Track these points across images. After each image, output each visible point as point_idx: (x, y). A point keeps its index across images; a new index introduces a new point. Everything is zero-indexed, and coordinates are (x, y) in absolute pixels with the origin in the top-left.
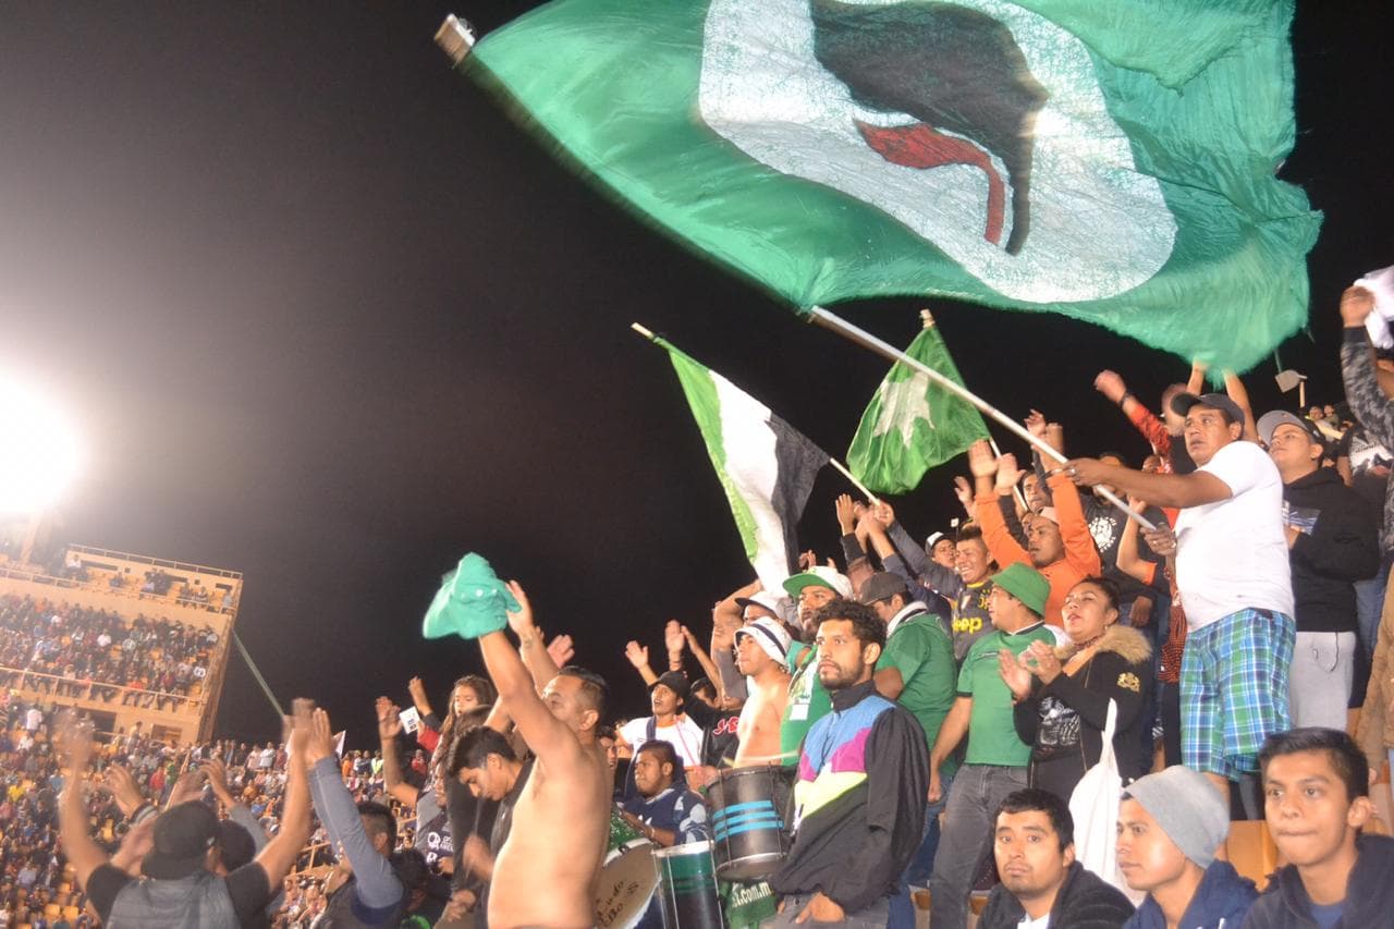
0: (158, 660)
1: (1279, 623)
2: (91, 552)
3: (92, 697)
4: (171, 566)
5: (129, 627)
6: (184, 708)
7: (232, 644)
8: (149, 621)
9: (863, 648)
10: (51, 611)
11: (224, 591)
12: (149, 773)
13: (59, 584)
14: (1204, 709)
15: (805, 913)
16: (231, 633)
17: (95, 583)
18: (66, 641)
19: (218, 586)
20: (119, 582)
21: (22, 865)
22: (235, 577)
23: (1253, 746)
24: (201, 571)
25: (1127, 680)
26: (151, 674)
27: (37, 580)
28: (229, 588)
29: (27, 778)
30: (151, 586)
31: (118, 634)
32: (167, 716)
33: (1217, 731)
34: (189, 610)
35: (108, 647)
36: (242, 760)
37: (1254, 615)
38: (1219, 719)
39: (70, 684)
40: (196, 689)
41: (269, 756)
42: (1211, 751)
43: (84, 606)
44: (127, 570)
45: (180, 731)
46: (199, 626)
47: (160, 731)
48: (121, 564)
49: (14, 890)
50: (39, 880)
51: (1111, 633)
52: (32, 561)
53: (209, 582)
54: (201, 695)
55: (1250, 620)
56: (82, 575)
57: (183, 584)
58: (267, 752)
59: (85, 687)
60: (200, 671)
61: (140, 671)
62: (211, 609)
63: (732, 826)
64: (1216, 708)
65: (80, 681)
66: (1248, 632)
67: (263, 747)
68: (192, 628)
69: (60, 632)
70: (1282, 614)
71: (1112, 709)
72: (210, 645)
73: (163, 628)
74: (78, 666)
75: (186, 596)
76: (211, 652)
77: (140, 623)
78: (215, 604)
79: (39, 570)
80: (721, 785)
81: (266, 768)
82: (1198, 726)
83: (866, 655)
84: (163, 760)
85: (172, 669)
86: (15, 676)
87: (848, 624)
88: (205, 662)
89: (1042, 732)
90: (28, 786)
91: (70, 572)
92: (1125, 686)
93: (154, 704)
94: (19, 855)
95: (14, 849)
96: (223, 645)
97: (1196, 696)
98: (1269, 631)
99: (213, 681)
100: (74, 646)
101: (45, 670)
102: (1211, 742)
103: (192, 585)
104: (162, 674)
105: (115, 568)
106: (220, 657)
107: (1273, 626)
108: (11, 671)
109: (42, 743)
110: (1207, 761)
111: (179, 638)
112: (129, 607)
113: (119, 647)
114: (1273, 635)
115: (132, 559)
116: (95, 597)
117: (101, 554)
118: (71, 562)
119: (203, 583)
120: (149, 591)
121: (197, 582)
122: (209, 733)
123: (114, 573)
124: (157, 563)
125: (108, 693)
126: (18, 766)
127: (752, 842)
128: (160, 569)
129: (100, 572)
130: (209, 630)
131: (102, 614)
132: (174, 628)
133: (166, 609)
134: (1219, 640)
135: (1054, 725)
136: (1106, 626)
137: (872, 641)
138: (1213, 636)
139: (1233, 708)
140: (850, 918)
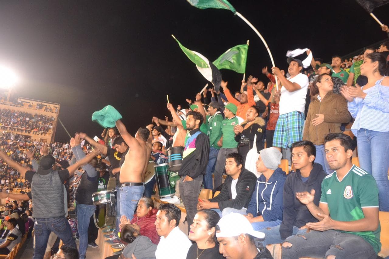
0: (40, 124)
2: (24, 99)
3: (26, 132)
4: (43, 102)
5: (33, 116)
6: (47, 135)
7: (58, 120)
8: (38, 115)
9: (195, 121)
10: (15, 112)
11: (55, 108)
13: (16, 106)
14: (282, 133)
15: (185, 179)
16: (58, 118)
17: (25, 106)
18: (19, 119)
19: (54, 107)
20: (30, 106)
21: (11, 170)
22: (58, 105)
24: (50, 103)
25: (259, 130)
26: (39, 127)
27: (11, 105)
28: (57, 107)
29: (11, 151)
31: (31, 118)
32: (43, 137)
34: (47, 112)
35: (29, 121)
36: (61, 147)
37: (298, 113)
38: (285, 136)
39: (20, 129)
40: (50, 130)
41: (67, 146)
42: (283, 143)
43: (23, 111)
44: (32, 103)
45: (46, 140)
46: (50, 116)
47: (42, 140)
48: (31, 102)
49: (10, 175)
50: (15, 173)
51: (257, 119)
52: (10, 101)
53: (52, 106)
54: (51, 132)
55: (296, 114)
56: (22, 104)
57: (46, 106)
59: (24, 130)
60: (51, 126)
61: (37, 126)
62: (53, 112)
63: (172, 159)
64: (285, 134)
65: (22, 129)
66: (296, 117)
67: (66, 144)
68: (48, 116)
69: (17, 117)
70: (302, 112)
71: (256, 136)
72: (53, 120)
73: (41, 116)
74: (22, 125)
75: (47, 109)
76: (53, 122)
77: (36, 115)
78: (54, 111)
79: (11, 103)
80: (170, 150)
81: (67, 148)
82: (281, 137)
85: (44, 126)
86: (7, 127)
87: (192, 116)
88: (52, 124)
89: (241, 140)
90: (12, 152)
91: (19, 103)
92: (259, 131)
93: (40, 134)
96: (56, 121)
97: (281, 130)
99: (54, 129)
100: (21, 121)
101: (14, 126)
104: (42, 127)
105: (29, 103)
106: (55, 123)
107: (301, 116)
108: (6, 126)
109: (15, 143)
110: (282, 145)
111: (45, 119)
112: (33, 112)
113: (31, 121)
115: (33, 101)
116: (25, 109)
117: (26, 99)
118: (19, 101)
119: (50, 106)
120: (38, 108)
121: (49, 106)
122: (53, 140)
123: (29, 104)
124: (39, 101)
125: (29, 131)
126: (9, 148)
127: (176, 162)
128: (40, 103)
129: (26, 103)
130: (52, 117)
131: (27, 113)
132: (44, 117)
133: (42, 112)
134: (289, 118)
135: (244, 139)
136: (255, 117)
137: (198, 119)
138: (287, 117)
139: (293, 135)
140: (194, 180)
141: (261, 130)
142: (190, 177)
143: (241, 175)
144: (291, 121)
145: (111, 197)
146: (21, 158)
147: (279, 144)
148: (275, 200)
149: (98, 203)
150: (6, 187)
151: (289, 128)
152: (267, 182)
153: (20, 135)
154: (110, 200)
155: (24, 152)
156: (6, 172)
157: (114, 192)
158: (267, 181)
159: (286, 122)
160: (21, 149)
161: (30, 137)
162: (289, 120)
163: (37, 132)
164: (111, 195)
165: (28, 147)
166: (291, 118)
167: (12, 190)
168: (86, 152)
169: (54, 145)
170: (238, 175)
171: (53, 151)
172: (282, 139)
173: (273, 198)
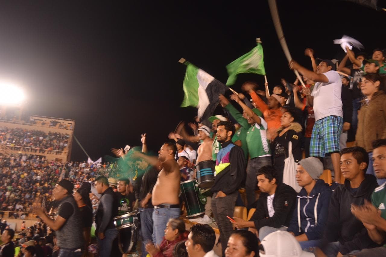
0: (55, 143)
1: (339, 119)
2: (37, 117)
3: (40, 152)
4: (56, 119)
5: (47, 134)
6: (63, 154)
7: (73, 138)
8: (52, 133)
9: (227, 132)
10: (27, 132)
11: (70, 125)
12: (55, 170)
13: (29, 125)
14: (319, 141)
15: (217, 196)
16: (73, 135)
17: (37, 124)
18: (32, 139)
19: (69, 123)
20: (44, 124)
21: (26, 194)
22: (73, 121)
23: (331, 150)
24: (64, 120)
25: (295, 137)
26: (54, 146)
27: (23, 124)
28: (71, 124)
29: (25, 173)
30: (52, 124)
31: (45, 136)
32: (59, 156)
33: (322, 147)
34: (62, 130)
35: (42, 140)
36: (78, 166)
37: (333, 117)
38: (322, 144)
39: (34, 149)
40: (65, 149)
41: (84, 165)
42: (320, 152)
43: (36, 130)
44: (46, 121)
45: (61, 159)
46: (65, 134)
47: (57, 160)
48: (44, 119)
49: (25, 199)
50: (31, 197)
51: (293, 124)
52: (22, 119)
53: (66, 123)
54: (66, 150)
55: (331, 119)
56: (34, 122)
57: (59, 123)
58: (84, 164)
59: (37, 150)
60: (66, 145)
61: (51, 145)
62: (67, 129)
63: (202, 174)
64: (322, 141)
65: (36, 148)
66: (331, 121)
67: (83, 162)
68: (63, 134)
69: (30, 137)
70: (340, 117)
71: (290, 144)
72: (68, 138)
73: (55, 134)
74: (35, 145)
75: (61, 126)
76: (68, 140)
77: (50, 134)
78: (68, 128)
79: (23, 122)
80: (199, 165)
81: (84, 168)
82: (318, 145)
83: (228, 134)
84: (58, 166)
85: (59, 145)
86: (20, 148)
87: (223, 126)
88: (66, 142)
89: (276, 151)
90: (26, 174)
91: (31, 122)
92: (294, 138)
93: (55, 154)
94: (25, 191)
95: (24, 190)
96: (71, 138)
97: (317, 138)
98: (336, 121)
99: (69, 147)
100: (34, 140)
101: (27, 146)
102: (320, 149)
103: (62, 124)
104: (56, 146)
105: (42, 120)
106: (70, 141)
107: (338, 120)
108: (19, 147)
109: (28, 164)
110: (319, 154)
111: (60, 137)
112: (47, 130)
113: (45, 140)
114: (337, 122)
115: (47, 118)
116: (38, 128)
117: (38, 117)
118: (31, 119)
119: (65, 123)
120: (51, 126)
121: (63, 123)
122: (69, 160)
123: (42, 122)
124: (53, 119)
125: (43, 151)
126: (23, 170)
127: (206, 178)
128: (54, 120)
129: (38, 121)
130: (67, 135)
131: (40, 132)
132: (58, 134)
133: (56, 130)
134: (323, 123)
135: (278, 149)
136: (291, 122)
137: (230, 130)
138: (322, 123)
139: (327, 141)
140: (228, 196)
141: (297, 137)
142: (223, 192)
143: (277, 190)
144: (326, 126)
145: (134, 221)
146: (36, 179)
147: (316, 152)
148: (320, 215)
149: (121, 228)
150: (22, 212)
151: (324, 134)
152: (309, 196)
153: (34, 155)
154: (134, 224)
155: (39, 174)
156: (20, 196)
157: (137, 214)
158: (309, 194)
159: (322, 128)
160: (35, 171)
161: (45, 157)
162: (324, 125)
163: (51, 151)
164: (134, 218)
165: (43, 168)
166: (326, 123)
167: (27, 215)
168: (104, 171)
169: (70, 165)
170: (274, 190)
171: (70, 171)
172: (319, 147)
173: (318, 213)
